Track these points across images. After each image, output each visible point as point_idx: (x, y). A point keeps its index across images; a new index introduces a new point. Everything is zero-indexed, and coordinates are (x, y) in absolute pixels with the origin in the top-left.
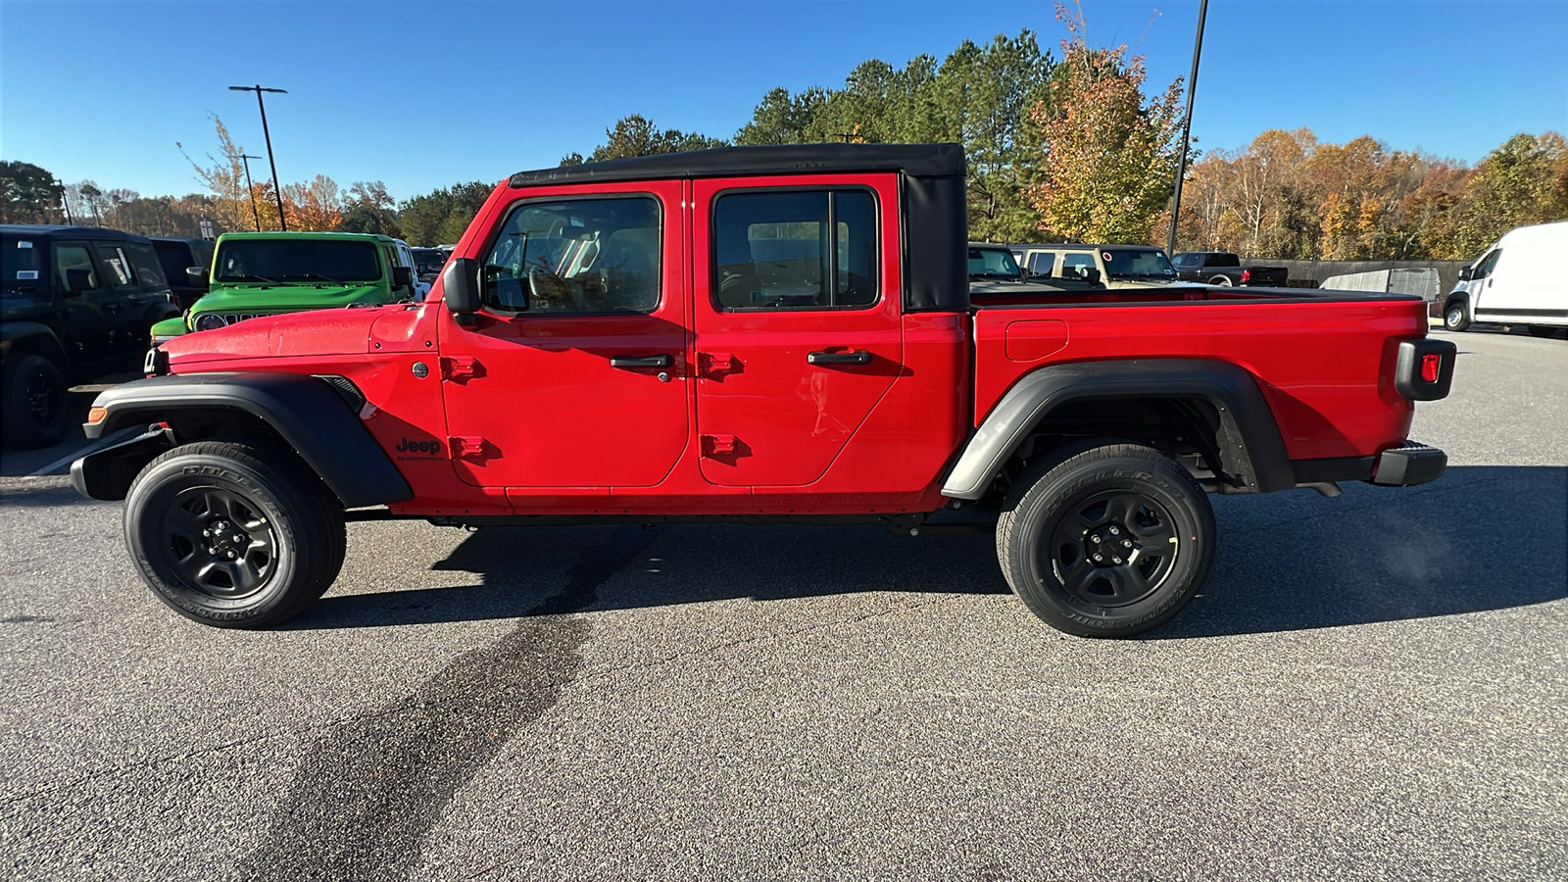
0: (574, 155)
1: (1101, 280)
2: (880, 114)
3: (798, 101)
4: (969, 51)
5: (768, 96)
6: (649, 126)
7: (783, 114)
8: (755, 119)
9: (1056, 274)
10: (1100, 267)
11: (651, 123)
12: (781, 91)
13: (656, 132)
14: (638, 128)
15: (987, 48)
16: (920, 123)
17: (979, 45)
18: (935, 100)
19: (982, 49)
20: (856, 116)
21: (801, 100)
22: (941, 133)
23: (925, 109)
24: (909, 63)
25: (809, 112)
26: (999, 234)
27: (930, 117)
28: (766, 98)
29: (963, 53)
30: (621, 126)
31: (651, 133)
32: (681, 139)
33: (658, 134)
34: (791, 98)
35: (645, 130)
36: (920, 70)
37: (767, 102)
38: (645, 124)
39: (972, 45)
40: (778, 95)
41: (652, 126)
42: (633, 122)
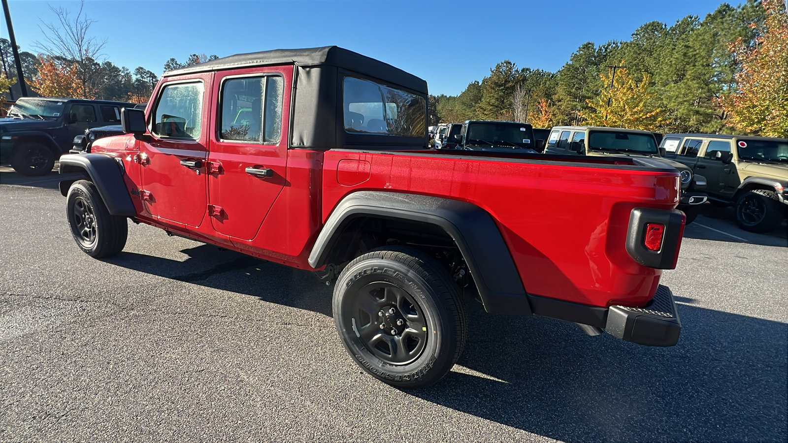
0: (475, 81)
1: (733, 161)
2: (650, 53)
3: (601, 49)
4: (725, 10)
5: (581, 47)
6: (513, 66)
7: (589, 57)
8: (571, 60)
9: (700, 154)
10: (734, 151)
11: (514, 65)
12: (589, 44)
13: (516, 69)
14: (507, 67)
15: (739, 7)
16: (676, 58)
17: (734, 5)
18: (691, 44)
19: (735, 8)
20: (635, 56)
21: (603, 48)
22: (692, 64)
23: (682, 50)
24: (678, 22)
25: (606, 55)
26: (726, 130)
27: (685, 55)
28: (580, 48)
29: (720, 12)
30: (498, 67)
31: (514, 70)
32: (530, 72)
33: (517, 70)
34: (596, 47)
35: (511, 68)
36: (685, 26)
37: (580, 51)
38: (511, 65)
39: (728, 6)
40: (587, 46)
41: (515, 66)
42: (505, 64)
